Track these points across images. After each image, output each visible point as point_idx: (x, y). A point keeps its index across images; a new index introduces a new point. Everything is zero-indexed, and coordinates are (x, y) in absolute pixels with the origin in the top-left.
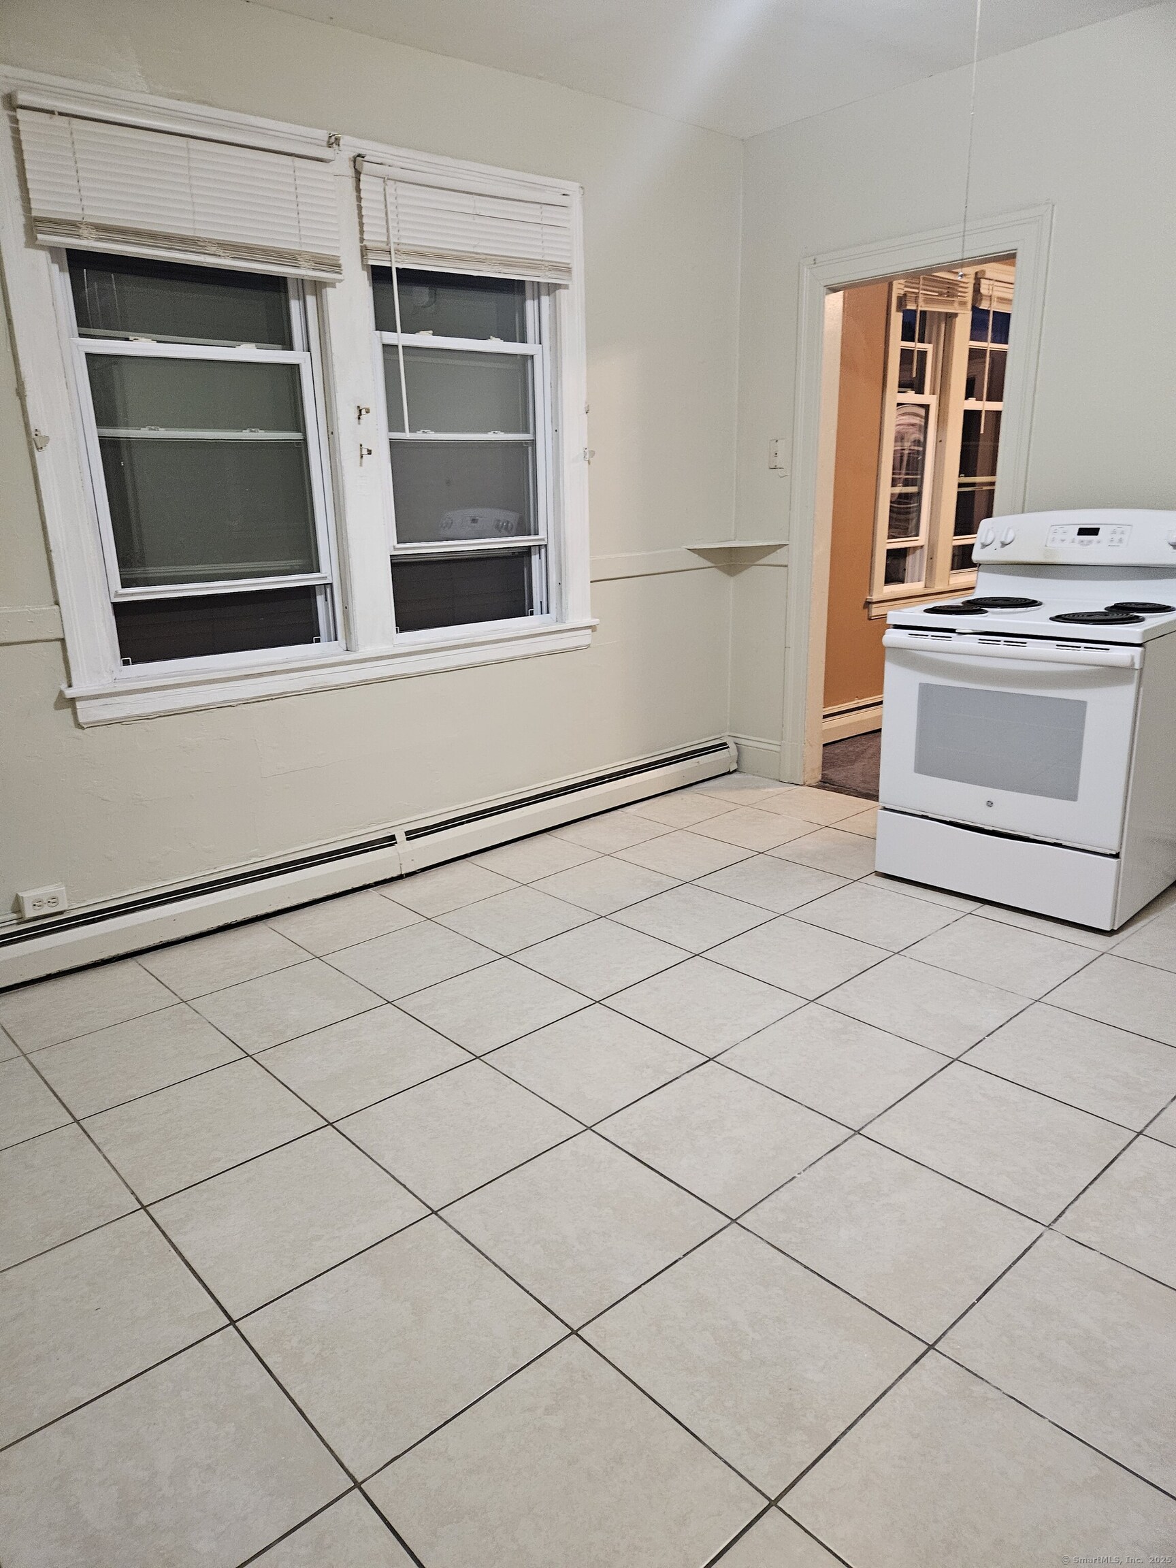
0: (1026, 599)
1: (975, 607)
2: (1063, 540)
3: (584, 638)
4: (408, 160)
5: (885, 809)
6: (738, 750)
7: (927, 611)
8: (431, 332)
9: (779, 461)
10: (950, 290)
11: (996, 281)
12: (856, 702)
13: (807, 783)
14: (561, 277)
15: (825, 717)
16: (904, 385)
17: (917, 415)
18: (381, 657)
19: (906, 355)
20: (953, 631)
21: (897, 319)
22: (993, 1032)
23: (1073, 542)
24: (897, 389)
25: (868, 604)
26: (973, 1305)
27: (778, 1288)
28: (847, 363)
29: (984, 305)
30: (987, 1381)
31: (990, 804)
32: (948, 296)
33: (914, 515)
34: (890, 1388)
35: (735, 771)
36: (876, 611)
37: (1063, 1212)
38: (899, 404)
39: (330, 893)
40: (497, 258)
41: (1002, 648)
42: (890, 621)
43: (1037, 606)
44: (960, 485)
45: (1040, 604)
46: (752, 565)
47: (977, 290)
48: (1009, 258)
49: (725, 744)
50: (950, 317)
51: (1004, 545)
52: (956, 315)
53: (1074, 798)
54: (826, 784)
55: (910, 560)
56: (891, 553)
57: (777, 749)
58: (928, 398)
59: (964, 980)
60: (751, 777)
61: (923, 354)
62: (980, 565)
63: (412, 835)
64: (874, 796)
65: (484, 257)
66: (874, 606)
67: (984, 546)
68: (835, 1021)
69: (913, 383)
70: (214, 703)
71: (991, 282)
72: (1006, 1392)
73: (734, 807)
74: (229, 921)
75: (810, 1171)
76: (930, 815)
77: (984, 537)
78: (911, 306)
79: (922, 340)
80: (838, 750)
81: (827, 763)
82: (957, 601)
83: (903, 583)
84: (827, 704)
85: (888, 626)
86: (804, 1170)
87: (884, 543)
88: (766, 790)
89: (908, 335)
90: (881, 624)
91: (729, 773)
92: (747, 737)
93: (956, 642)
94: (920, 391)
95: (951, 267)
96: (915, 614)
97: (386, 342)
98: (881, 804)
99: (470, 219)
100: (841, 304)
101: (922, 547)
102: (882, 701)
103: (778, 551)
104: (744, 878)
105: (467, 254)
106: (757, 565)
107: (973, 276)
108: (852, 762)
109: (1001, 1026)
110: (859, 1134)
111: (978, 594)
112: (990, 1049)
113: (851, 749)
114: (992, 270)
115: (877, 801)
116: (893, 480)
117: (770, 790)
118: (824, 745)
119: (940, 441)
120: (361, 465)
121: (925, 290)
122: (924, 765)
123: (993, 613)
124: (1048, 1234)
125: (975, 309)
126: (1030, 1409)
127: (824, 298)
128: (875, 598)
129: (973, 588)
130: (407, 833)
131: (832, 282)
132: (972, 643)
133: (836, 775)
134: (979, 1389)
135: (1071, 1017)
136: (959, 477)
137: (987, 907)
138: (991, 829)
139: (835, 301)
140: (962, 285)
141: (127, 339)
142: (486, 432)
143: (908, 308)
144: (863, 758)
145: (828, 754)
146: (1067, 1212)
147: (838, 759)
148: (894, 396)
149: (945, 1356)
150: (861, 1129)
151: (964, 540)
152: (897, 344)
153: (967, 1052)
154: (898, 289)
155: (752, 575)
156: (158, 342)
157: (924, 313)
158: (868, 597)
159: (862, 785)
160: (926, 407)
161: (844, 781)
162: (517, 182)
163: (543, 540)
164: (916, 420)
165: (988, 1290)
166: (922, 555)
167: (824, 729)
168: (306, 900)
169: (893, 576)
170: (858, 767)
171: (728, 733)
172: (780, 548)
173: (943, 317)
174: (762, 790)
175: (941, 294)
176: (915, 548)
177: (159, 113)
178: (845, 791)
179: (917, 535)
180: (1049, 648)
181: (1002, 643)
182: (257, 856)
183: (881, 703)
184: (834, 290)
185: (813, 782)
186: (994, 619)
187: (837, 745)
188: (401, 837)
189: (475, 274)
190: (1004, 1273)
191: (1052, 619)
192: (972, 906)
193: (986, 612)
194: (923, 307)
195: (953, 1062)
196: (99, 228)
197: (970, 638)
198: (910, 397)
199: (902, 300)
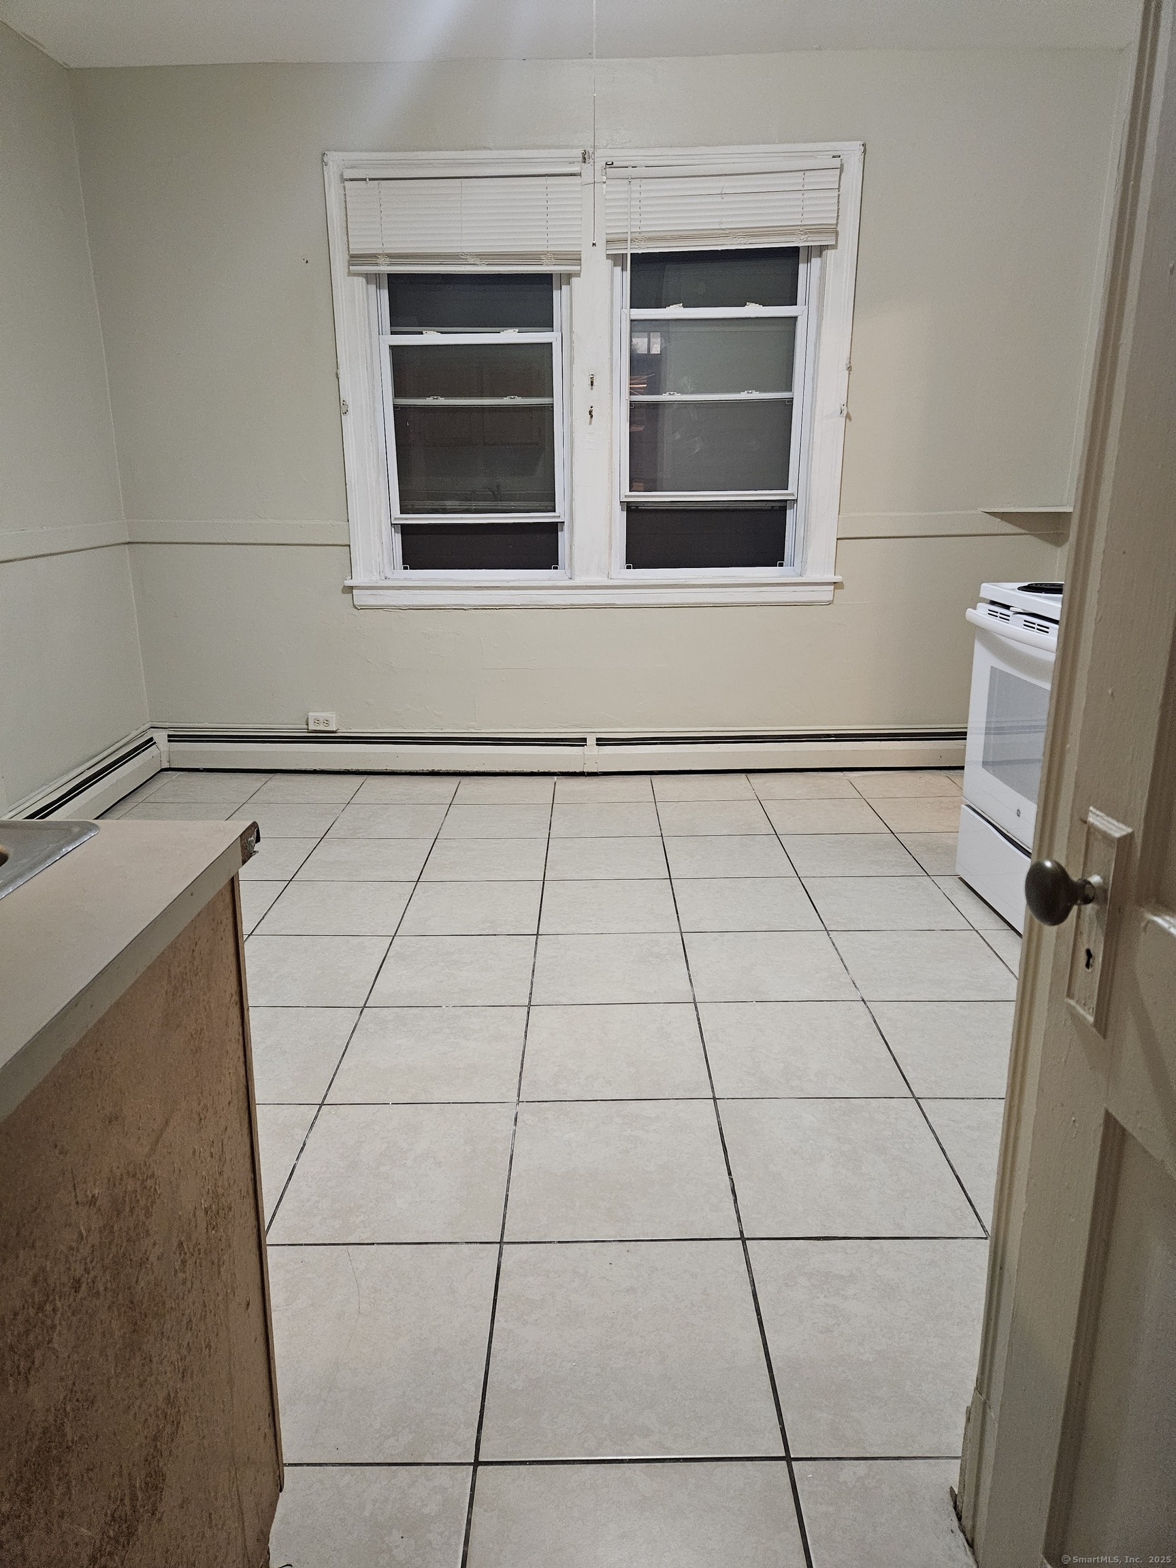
3: (826, 594)
4: (661, 158)
8: (681, 305)
14: (820, 238)
18: (594, 586)
39: (519, 770)
40: (743, 230)
63: (601, 742)
65: (727, 232)
70: (449, 605)
74: (436, 769)
97: (633, 317)
99: (719, 199)
105: (709, 232)
120: (590, 423)
130: (598, 740)
141: (422, 333)
142: (739, 392)
156: (442, 333)
162: (783, 154)
163: (793, 495)
168: (498, 770)
177: (446, 164)
182: (473, 728)
188: (591, 740)
189: (719, 248)
196: (390, 256)
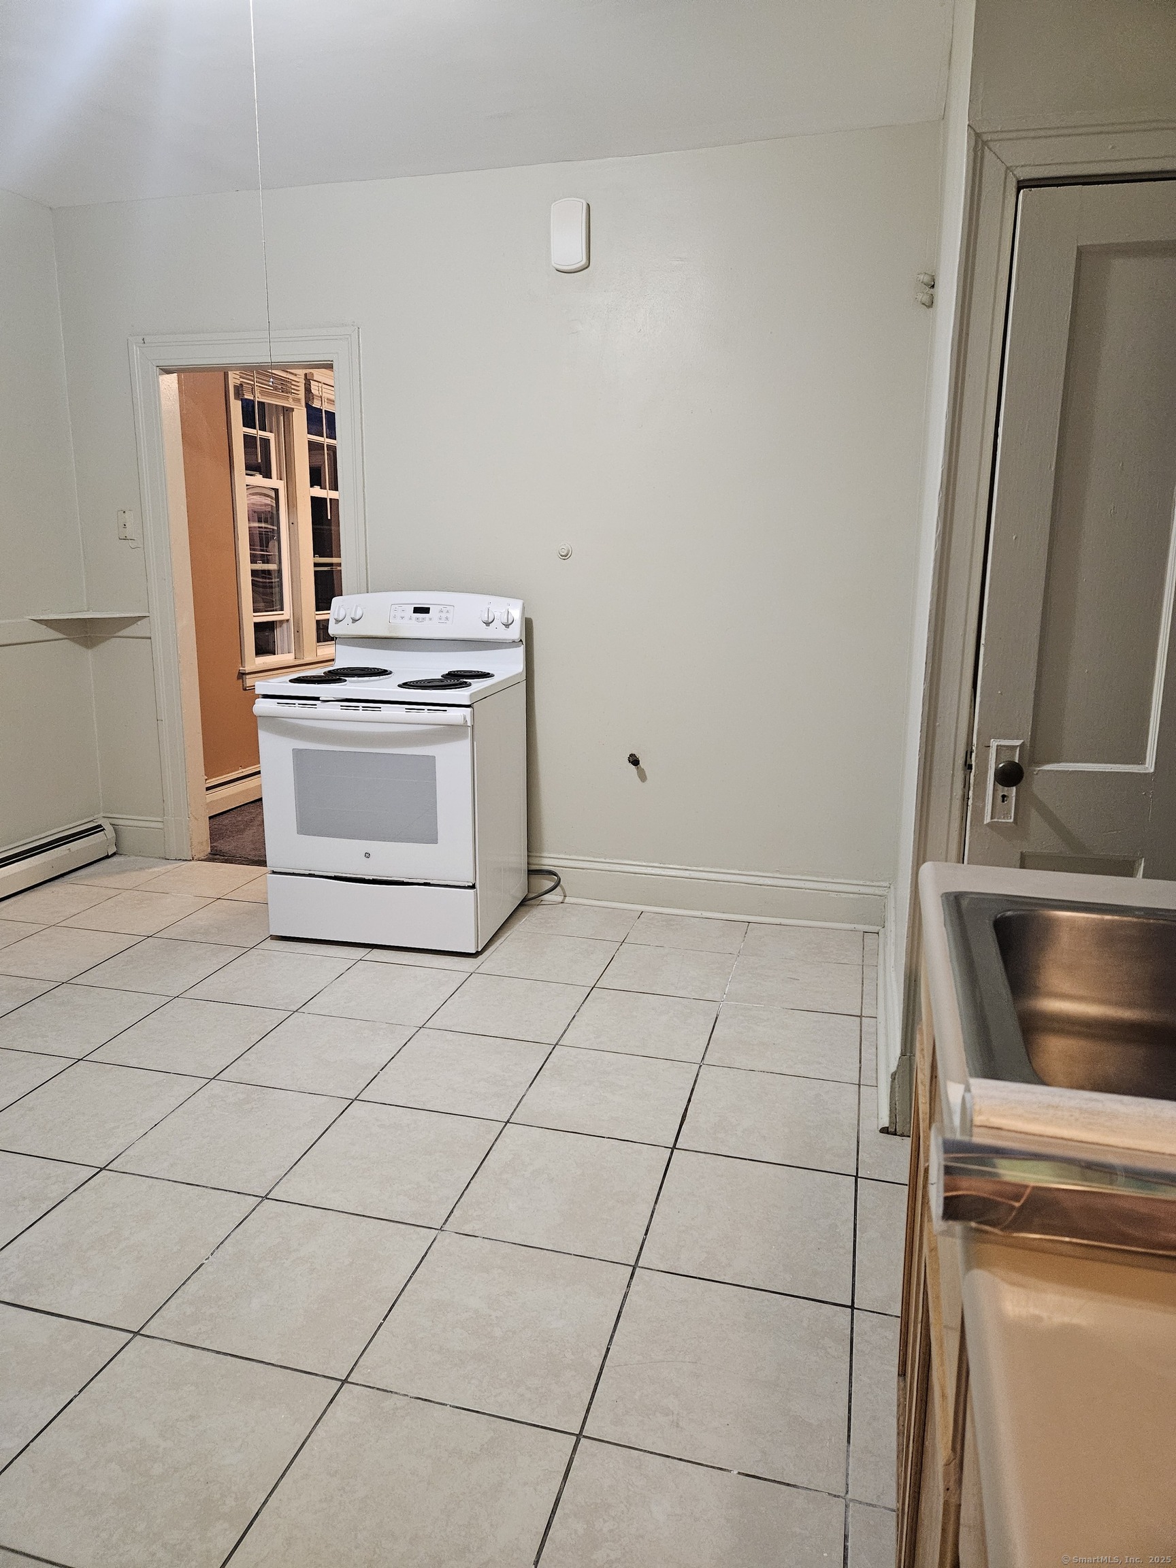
0: (378, 669)
1: (335, 677)
2: (402, 618)
5: (274, 873)
6: (115, 830)
7: (291, 681)
9: (129, 532)
10: (284, 387)
11: (324, 384)
12: (240, 771)
13: (195, 858)
15: (208, 789)
16: (251, 468)
17: (268, 496)
19: (249, 441)
20: (317, 699)
21: (236, 407)
22: (386, 1065)
23: (410, 619)
24: (244, 471)
25: (242, 675)
26: (381, 1324)
27: (189, 1385)
28: (189, 439)
29: (316, 404)
30: (396, 1393)
31: (367, 855)
32: (282, 392)
33: (277, 589)
34: (308, 1437)
35: (114, 854)
36: (249, 681)
37: (452, 1212)
38: (247, 485)
41: (361, 713)
42: (259, 690)
43: (387, 674)
44: (316, 565)
45: (391, 673)
46: (112, 637)
47: (308, 390)
48: (329, 367)
49: (100, 826)
50: (287, 411)
51: (354, 621)
52: (292, 410)
53: (435, 841)
54: (216, 855)
55: (278, 632)
56: (259, 627)
57: (160, 825)
58: (274, 482)
59: (359, 1023)
60: (133, 858)
61: (266, 442)
62: (336, 638)
64: (263, 863)
66: (247, 677)
67: (338, 621)
68: (237, 1093)
69: (260, 466)
71: (320, 385)
72: (412, 1395)
73: (118, 891)
75: (218, 1253)
76: (316, 873)
77: (336, 613)
78: (248, 396)
79: (263, 428)
80: (226, 820)
81: (215, 835)
82: (319, 671)
83: (275, 654)
84: (209, 774)
85: (258, 696)
86: (212, 1254)
87: (250, 618)
88: (151, 870)
89: (248, 421)
90: (250, 695)
91: (108, 857)
92: (125, 816)
93: (321, 709)
94: (268, 475)
95: (285, 367)
96: (281, 684)
98: (269, 869)
100: (176, 385)
101: (288, 621)
102: (260, 771)
103: (139, 623)
104: (131, 966)
106: (116, 637)
107: (303, 377)
108: (242, 831)
109: (393, 1058)
110: (267, 1198)
111: (338, 665)
112: (384, 1081)
113: (239, 819)
114: (318, 374)
115: (266, 866)
116: (252, 555)
117: (156, 869)
118: (210, 818)
119: (292, 524)
121: (259, 383)
122: (308, 825)
123: (351, 682)
124: (441, 1236)
125: (308, 406)
126: (434, 1402)
127: (158, 378)
128: (248, 669)
129: (333, 660)
131: (164, 363)
132: (335, 710)
133: (225, 846)
134: (390, 1402)
135: (449, 1035)
136: (314, 557)
137: (375, 951)
138: (371, 878)
139: (170, 383)
140: (293, 383)
143: (246, 397)
144: (252, 826)
145: (216, 826)
146: (455, 1211)
147: (227, 830)
148: (243, 479)
149: (357, 1384)
150: (268, 1194)
151: (322, 615)
152: (239, 430)
153: (364, 1089)
154: (234, 379)
155: (111, 646)
157: (261, 404)
158: (241, 668)
159: (253, 853)
160: (276, 491)
161: (235, 851)
164: (268, 501)
165: (393, 1305)
166: (288, 628)
167: (208, 801)
169: (264, 647)
170: (249, 834)
171: (102, 814)
172: (139, 620)
173: (280, 409)
174: (147, 870)
175: (276, 389)
176: (281, 622)
178: (236, 860)
179: (282, 609)
180: (399, 712)
181: (361, 708)
183: (259, 773)
184: (168, 372)
185: (202, 856)
186: (352, 688)
187: (225, 816)
190: (406, 1285)
191: (399, 686)
192: (361, 952)
193: (346, 681)
194: (259, 398)
195: (352, 1103)
197: (333, 704)
198: (258, 480)
199: (239, 390)
